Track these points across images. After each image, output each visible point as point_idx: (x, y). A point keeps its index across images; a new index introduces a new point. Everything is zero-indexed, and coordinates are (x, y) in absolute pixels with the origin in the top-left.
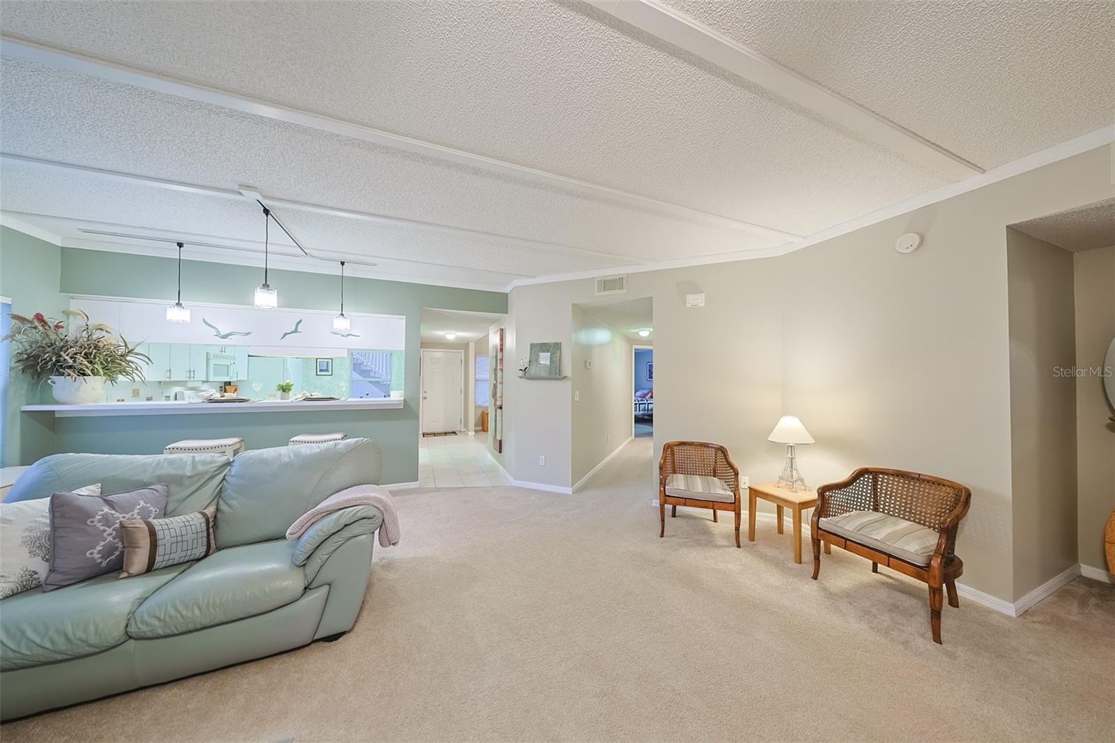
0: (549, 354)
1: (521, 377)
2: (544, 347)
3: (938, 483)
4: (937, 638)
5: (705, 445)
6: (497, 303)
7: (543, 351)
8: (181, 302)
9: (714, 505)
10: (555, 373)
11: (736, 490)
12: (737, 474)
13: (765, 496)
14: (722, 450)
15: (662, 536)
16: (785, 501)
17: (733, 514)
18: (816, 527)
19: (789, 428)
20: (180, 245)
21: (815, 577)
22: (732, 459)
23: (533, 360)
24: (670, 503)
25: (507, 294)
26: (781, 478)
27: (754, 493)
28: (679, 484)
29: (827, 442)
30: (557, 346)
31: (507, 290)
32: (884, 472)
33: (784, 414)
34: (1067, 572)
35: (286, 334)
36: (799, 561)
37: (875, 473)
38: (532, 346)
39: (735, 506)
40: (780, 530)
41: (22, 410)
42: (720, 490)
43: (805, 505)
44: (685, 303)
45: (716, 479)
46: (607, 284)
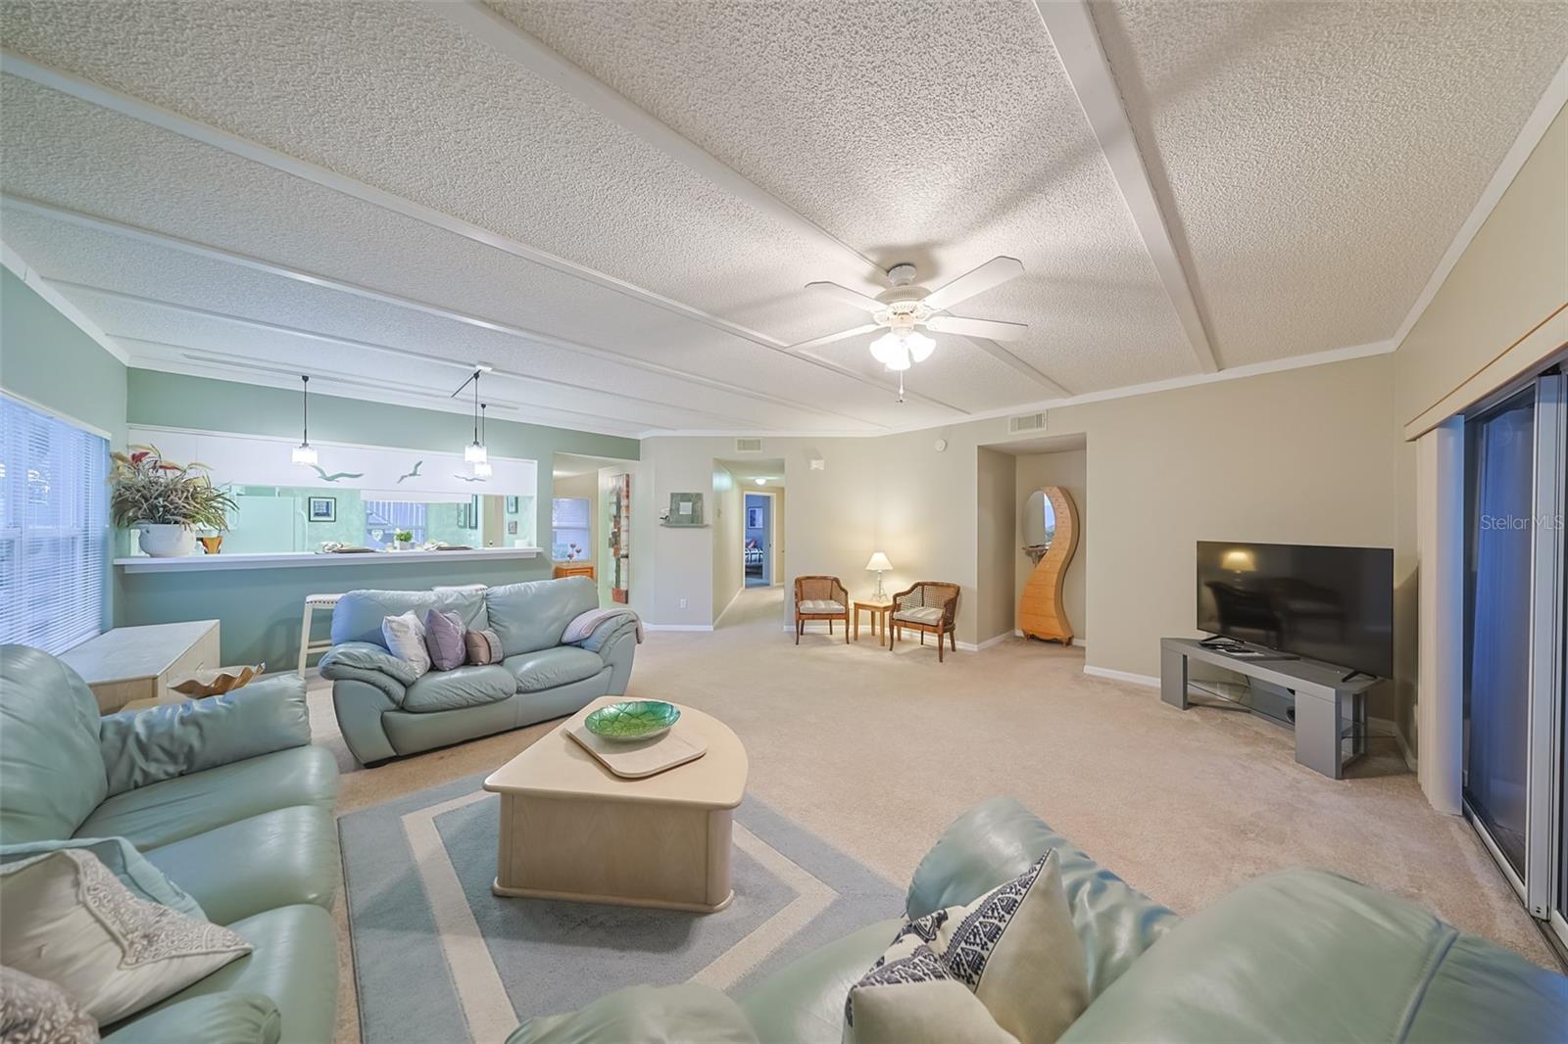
0: (691, 504)
1: (662, 525)
2: (685, 497)
3: (948, 586)
4: (941, 661)
5: (825, 578)
6: (627, 449)
7: (684, 501)
8: (308, 442)
9: (829, 617)
10: (695, 520)
11: (846, 605)
12: (846, 593)
13: (864, 607)
14: (836, 580)
15: (797, 643)
16: (875, 607)
17: (844, 621)
18: (891, 618)
19: (879, 561)
20: (305, 379)
21: (891, 650)
22: (843, 585)
23: (675, 509)
24: (801, 618)
25: (639, 441)
26: (874, 595)
27: (857, 606)
28: (808, 606)
29: (899, 570)
30: (699, 496)
31: (640, 436)
32: (926, 584)
33: (876, 551)
34: (1008, 633)
35: (402, 478)
36: (883, 645)
37: (922, 585)
38: (672, 495)
39: (845, 616)
40: (873, 633)
41: (115, 563)
42: (835, 607)
43: (886, 609)
44: (809, 467)
45: (832, 602)
46: (744, 444)
